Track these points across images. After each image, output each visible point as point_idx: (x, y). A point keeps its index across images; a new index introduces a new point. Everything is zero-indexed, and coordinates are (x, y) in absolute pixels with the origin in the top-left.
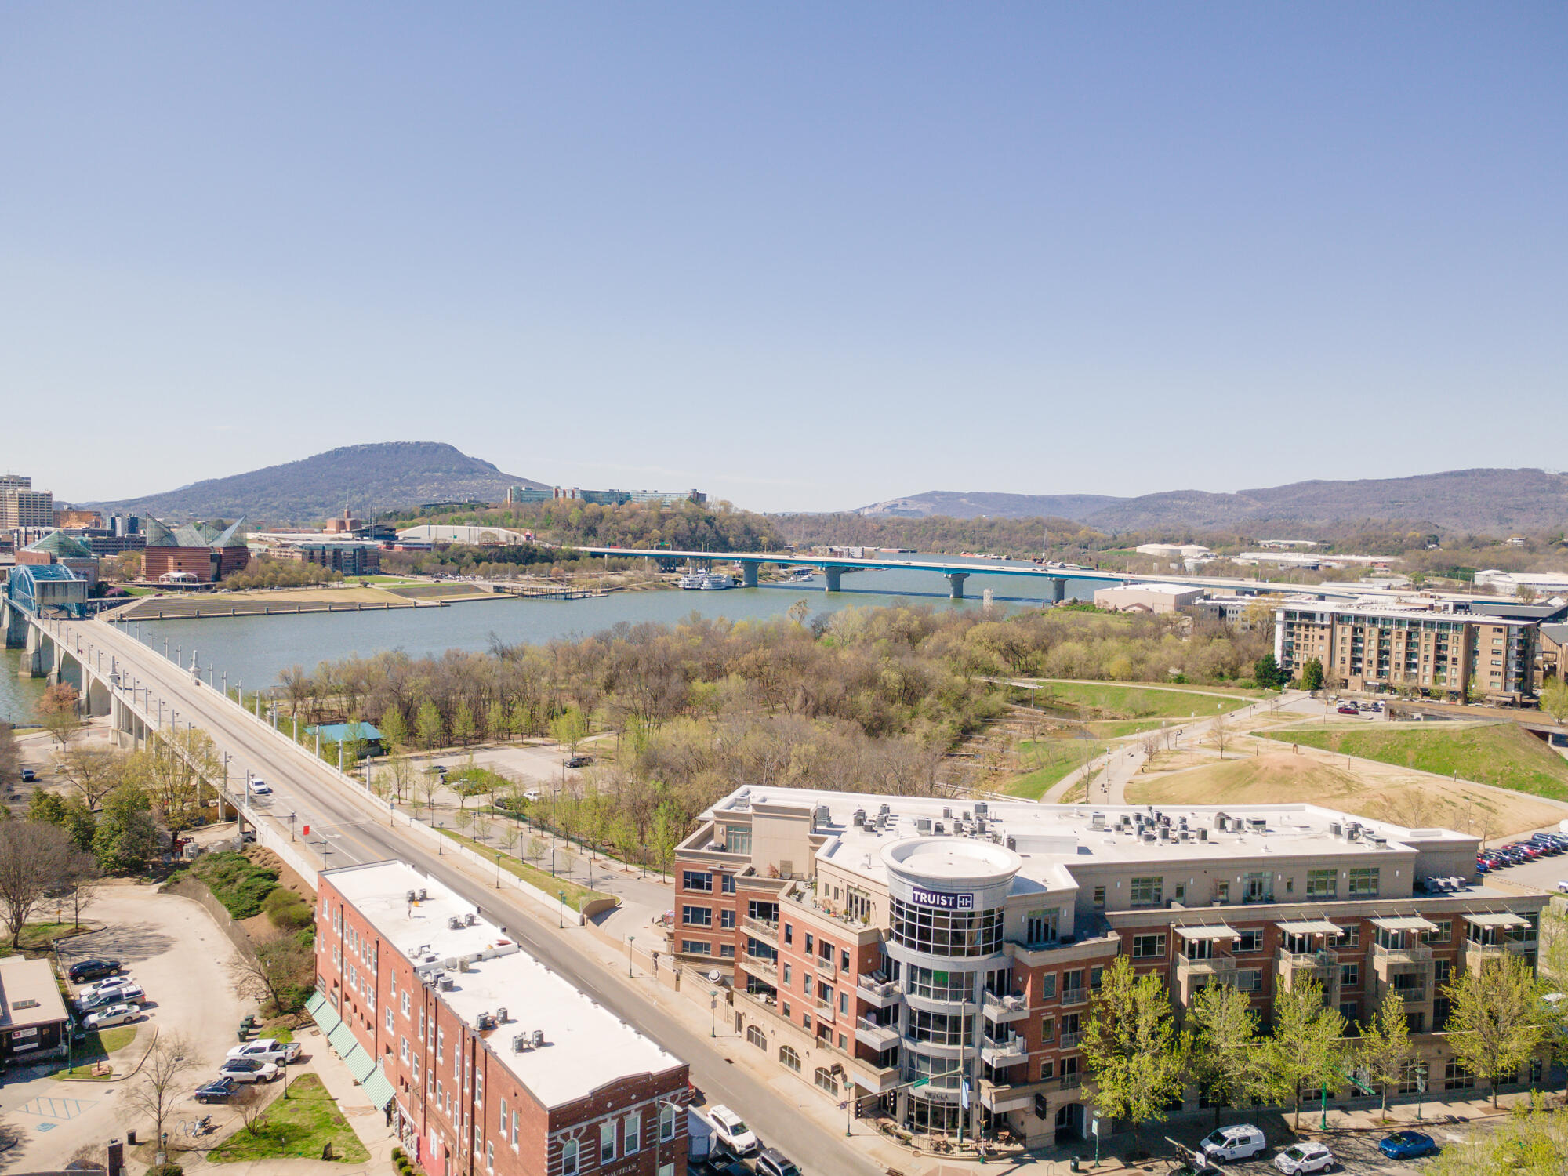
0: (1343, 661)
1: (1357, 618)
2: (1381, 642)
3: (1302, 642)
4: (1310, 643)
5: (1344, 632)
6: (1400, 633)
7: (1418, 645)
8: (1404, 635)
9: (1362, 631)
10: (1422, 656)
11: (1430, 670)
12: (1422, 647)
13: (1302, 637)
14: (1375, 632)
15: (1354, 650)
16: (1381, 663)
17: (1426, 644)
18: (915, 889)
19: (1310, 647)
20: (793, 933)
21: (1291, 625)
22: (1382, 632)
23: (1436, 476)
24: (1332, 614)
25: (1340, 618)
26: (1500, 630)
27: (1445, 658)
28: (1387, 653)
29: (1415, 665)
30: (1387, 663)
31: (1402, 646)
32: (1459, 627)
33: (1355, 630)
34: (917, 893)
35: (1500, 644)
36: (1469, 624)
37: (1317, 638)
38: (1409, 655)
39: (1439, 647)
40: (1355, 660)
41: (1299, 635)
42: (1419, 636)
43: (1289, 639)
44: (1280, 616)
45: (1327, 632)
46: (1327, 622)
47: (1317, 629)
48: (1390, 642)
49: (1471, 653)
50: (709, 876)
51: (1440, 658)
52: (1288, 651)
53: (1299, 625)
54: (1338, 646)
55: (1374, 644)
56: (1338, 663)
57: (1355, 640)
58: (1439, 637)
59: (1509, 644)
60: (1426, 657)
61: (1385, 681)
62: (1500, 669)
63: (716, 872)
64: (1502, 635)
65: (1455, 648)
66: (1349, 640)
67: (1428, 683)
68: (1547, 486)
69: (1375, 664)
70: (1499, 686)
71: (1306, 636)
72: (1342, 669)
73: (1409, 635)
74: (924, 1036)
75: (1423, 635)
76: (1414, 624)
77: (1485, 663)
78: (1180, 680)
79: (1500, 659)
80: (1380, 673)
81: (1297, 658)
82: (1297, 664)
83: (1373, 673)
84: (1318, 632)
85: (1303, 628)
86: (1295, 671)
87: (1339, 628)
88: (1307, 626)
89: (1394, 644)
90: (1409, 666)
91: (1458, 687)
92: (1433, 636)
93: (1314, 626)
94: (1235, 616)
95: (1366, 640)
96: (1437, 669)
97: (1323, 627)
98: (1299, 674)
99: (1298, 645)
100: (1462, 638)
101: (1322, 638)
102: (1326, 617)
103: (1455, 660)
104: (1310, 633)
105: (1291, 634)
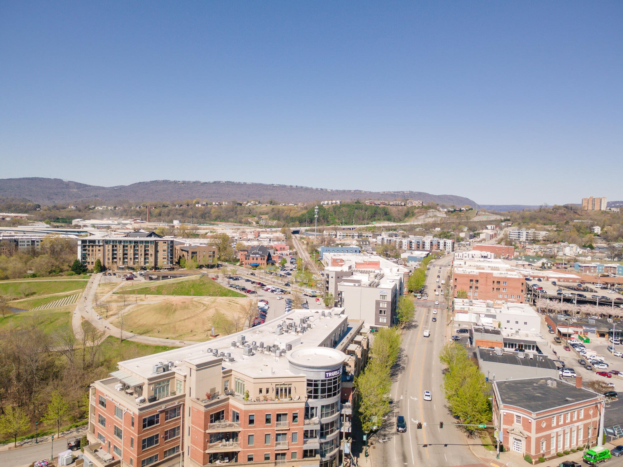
0: (109, 259)
1: (113, 241)
2: (124, 250)
3: (91, 253)
4: (94, 253)
5: (109, 247)
6: (131, 246)
7: (138, 250)
8: (133, 247)
9: (116, 246)
10: (140, 254)
11: (143, 259)
12: (140, 251)
13: (91, 251)
14: (122, 247)
15: (113, 254)
16: (124, 259)
17: (141, 249)
18: (326, 372)
19: (94, 255)
20: (255, 418)
21: (85, 246)
22: (124, 246)
23: (20, 179)
24: (103, 240)
25: (107, 242)
26: (165, 243)
27: (147, 254)
28: (126, 254)
29: (137, 258)
30: (127, 258)
31: (132, 251)
32: (152, 243)
33: (113, 246)
34: (327, 374)
35: (165, 248)
36: (155, 241)
37: (97, 251)
38: (135, 254)
39: (145, 251)
40: (113, 258)
41: (89, 250)
42: (138, 246)
43: (84, 252)
44: (79, 243)
45: (101, 248)
46: (101, 244)
47: (97, 247)
48: (127, 250)
49: (156, 251)
50: (158, 416)
51: (146, 254)
52: (84, 257)
53: (89, 246)
54: (107, 253)
55: (121, 251)
56: (106, 260)
57: (113, 250)
58: (145, 247)
59: (168, 248)
60: (141, 254)
61: (127, 265)
62: (166, 257)
63: (161, 412)
64: (166, 244)
65: (151, 251)
66: (111, 251)
67: (142, 264)
68: (64, 186)
69: (122, 259)
70: (165, 263)
71: (92, 250)
72: (108, 263)
73: (134, 247)
74: (327, 433)
75: (140, 246)
76: (136, 242)
77: (161, 255)
78: (34, 276)
79: (166, 253)
80: (124, 263)
81: (88, 260)
82: (89, 263)
83: (121, 263)
84: (98, 248)
85: (91, 247)
86: (88, 265)
87: (107, 246)
88: (93, 246)
89: (129, 251)
90: (135, 258)
91: (153, 265)
92: (143, 246)
93: (96, 246)
94: (23, 243)
95: (118, 250)
96: (145, 259)
97: (100, 246)
98: (90, 267)
99: (89, 254)
100: (154, 246)
101: (99, 250)
102: (101, 242)
103: (151, 255)
104: (94, 248)
105: (85, 250)
